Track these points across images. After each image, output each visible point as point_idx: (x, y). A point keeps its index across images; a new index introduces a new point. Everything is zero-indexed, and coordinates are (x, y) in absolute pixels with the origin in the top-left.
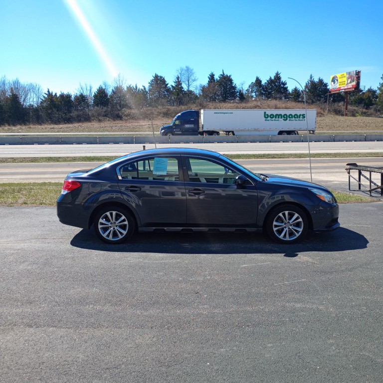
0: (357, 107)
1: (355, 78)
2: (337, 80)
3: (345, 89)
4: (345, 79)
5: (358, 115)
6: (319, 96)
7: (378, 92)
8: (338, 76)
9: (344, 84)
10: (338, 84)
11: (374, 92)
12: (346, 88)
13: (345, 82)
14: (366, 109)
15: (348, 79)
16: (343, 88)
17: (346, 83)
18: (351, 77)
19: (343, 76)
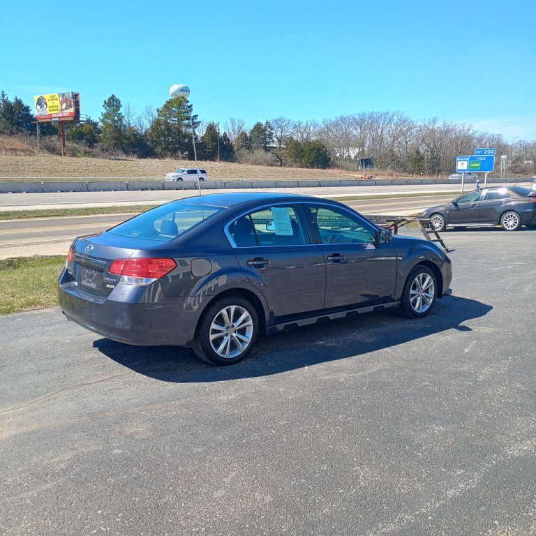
0: (77, 143)
1: (73, 103)
2: (46, 104)
3: (59, 118)
4: (57, 103)
5: (80, 155)
6: (19, 124)
7: (101, 124)
8: (47, 97)
9: (57, 110)
10: (48, 109)
11: (95, 124)
12: (60, 115)
13: (57, 106)
14: (89, 147)
15: (62, 103)
16: (56, 116)
17: (59, 108)
18: (66, 102)
19: (53, 98)
